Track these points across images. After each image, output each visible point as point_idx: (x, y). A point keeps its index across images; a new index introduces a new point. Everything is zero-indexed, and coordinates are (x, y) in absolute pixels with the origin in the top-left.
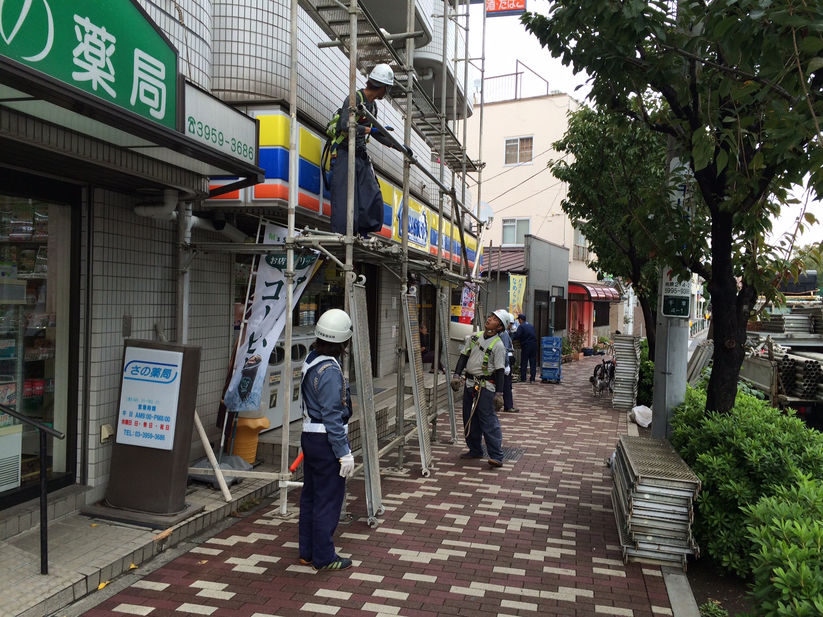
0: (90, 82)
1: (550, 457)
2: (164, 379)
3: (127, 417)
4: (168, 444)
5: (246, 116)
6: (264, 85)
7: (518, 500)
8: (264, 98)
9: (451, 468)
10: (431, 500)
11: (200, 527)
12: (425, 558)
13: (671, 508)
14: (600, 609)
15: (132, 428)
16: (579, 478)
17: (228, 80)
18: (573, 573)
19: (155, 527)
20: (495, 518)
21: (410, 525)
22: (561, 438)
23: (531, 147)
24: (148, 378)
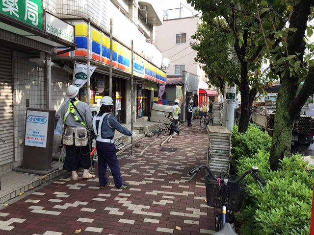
0: (9, 12)
1: (187, 151)
2: (42, 122)
3: (28, 136)
4: (44, 145)
5: (70, 24)
6: (78, 12)
7: (173, 165)
8: (78, 17)
9: (151, 155)
10: (142, 165)
11: (57, 175)
12: (138, 183)
13: (222, 165)
14: (195, 198)
15: (31, 140)
16: (196, 158)
17: (64, 10)
18: (188, 187)
19: (40, 175)
20: (164, 171)
21: (134, 173)
22: (192, 144)
23: (186, 37)
24: (36, 122)
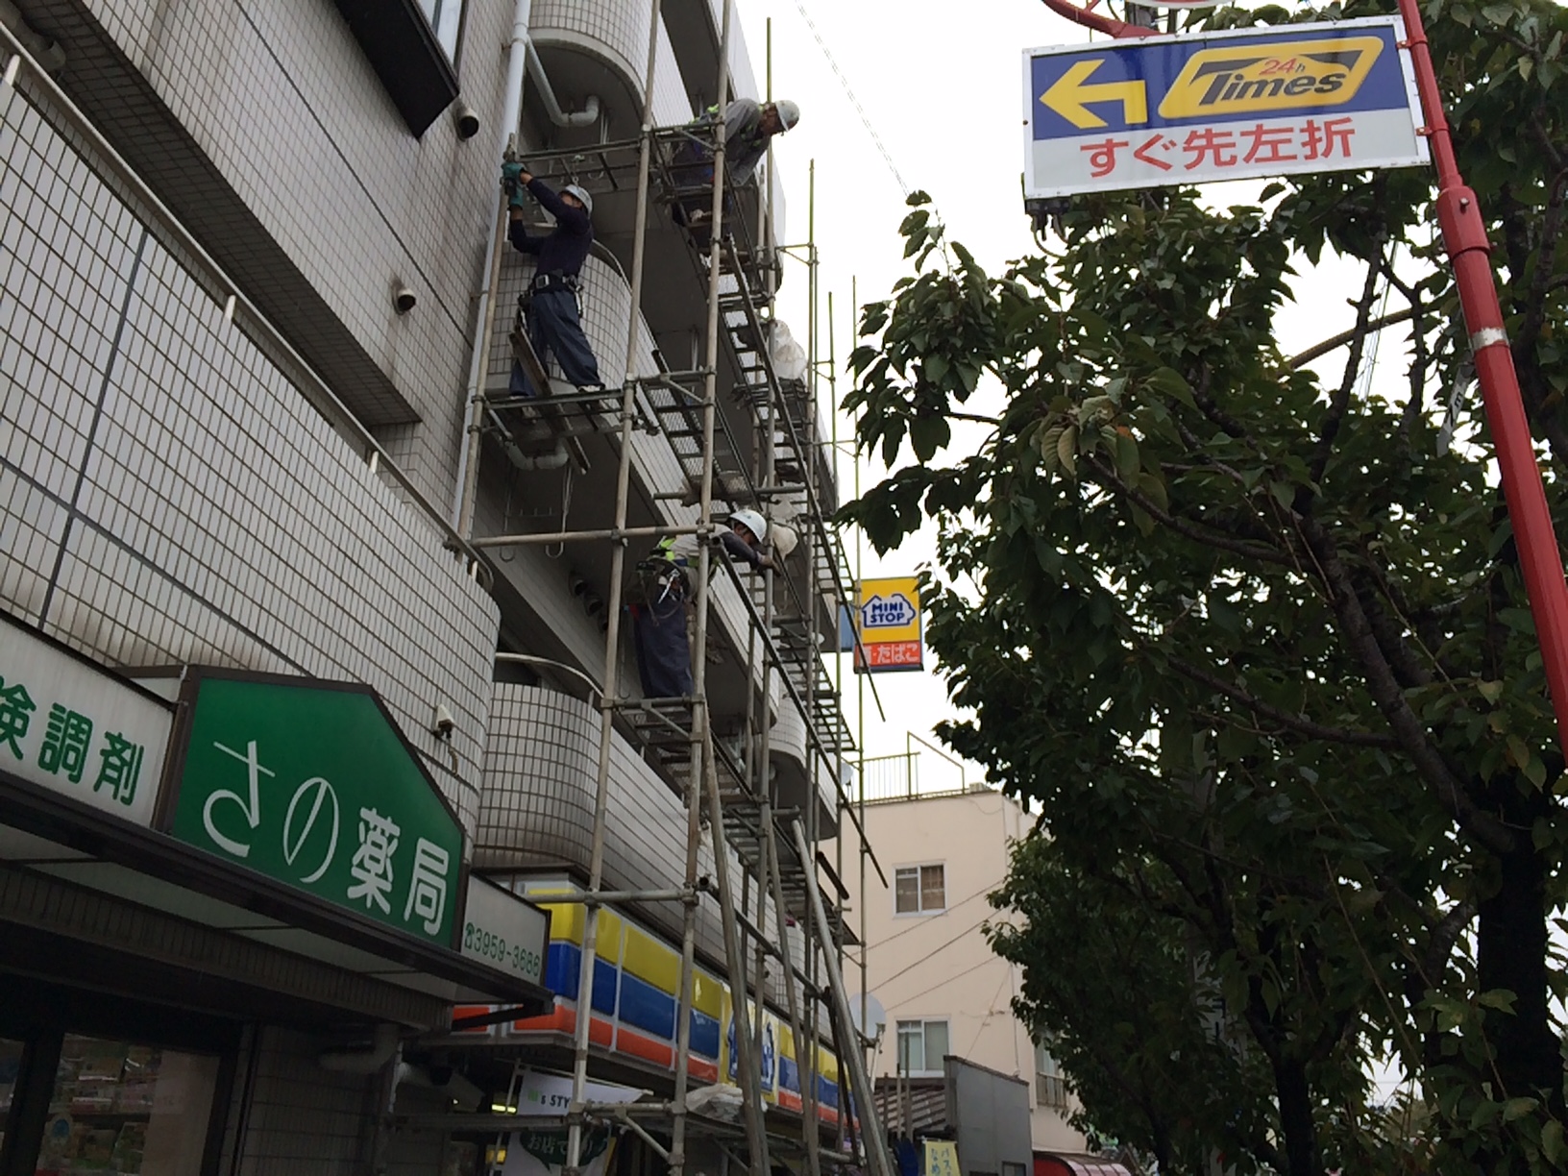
0: (366, 897)
5: (510, 894)
23: (942, 884)
